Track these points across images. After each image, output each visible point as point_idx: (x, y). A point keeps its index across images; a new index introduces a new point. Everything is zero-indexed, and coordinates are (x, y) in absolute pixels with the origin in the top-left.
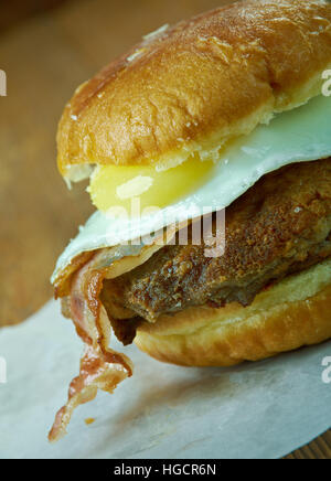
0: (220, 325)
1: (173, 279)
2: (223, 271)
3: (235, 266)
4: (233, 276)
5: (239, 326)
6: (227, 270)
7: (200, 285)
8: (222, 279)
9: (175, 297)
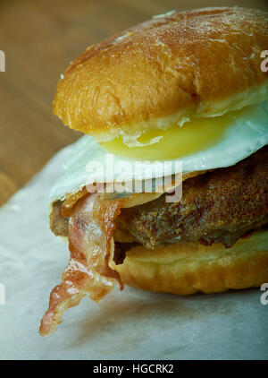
0: (194, 261)
1: (178, 216)
2: (223, 217)
3: (232, 214)
4: (229, 222)
5: (210, 263)
6: (226, 216)
7: (199, 225)
8: (220, 223)
9: (177, 231)
